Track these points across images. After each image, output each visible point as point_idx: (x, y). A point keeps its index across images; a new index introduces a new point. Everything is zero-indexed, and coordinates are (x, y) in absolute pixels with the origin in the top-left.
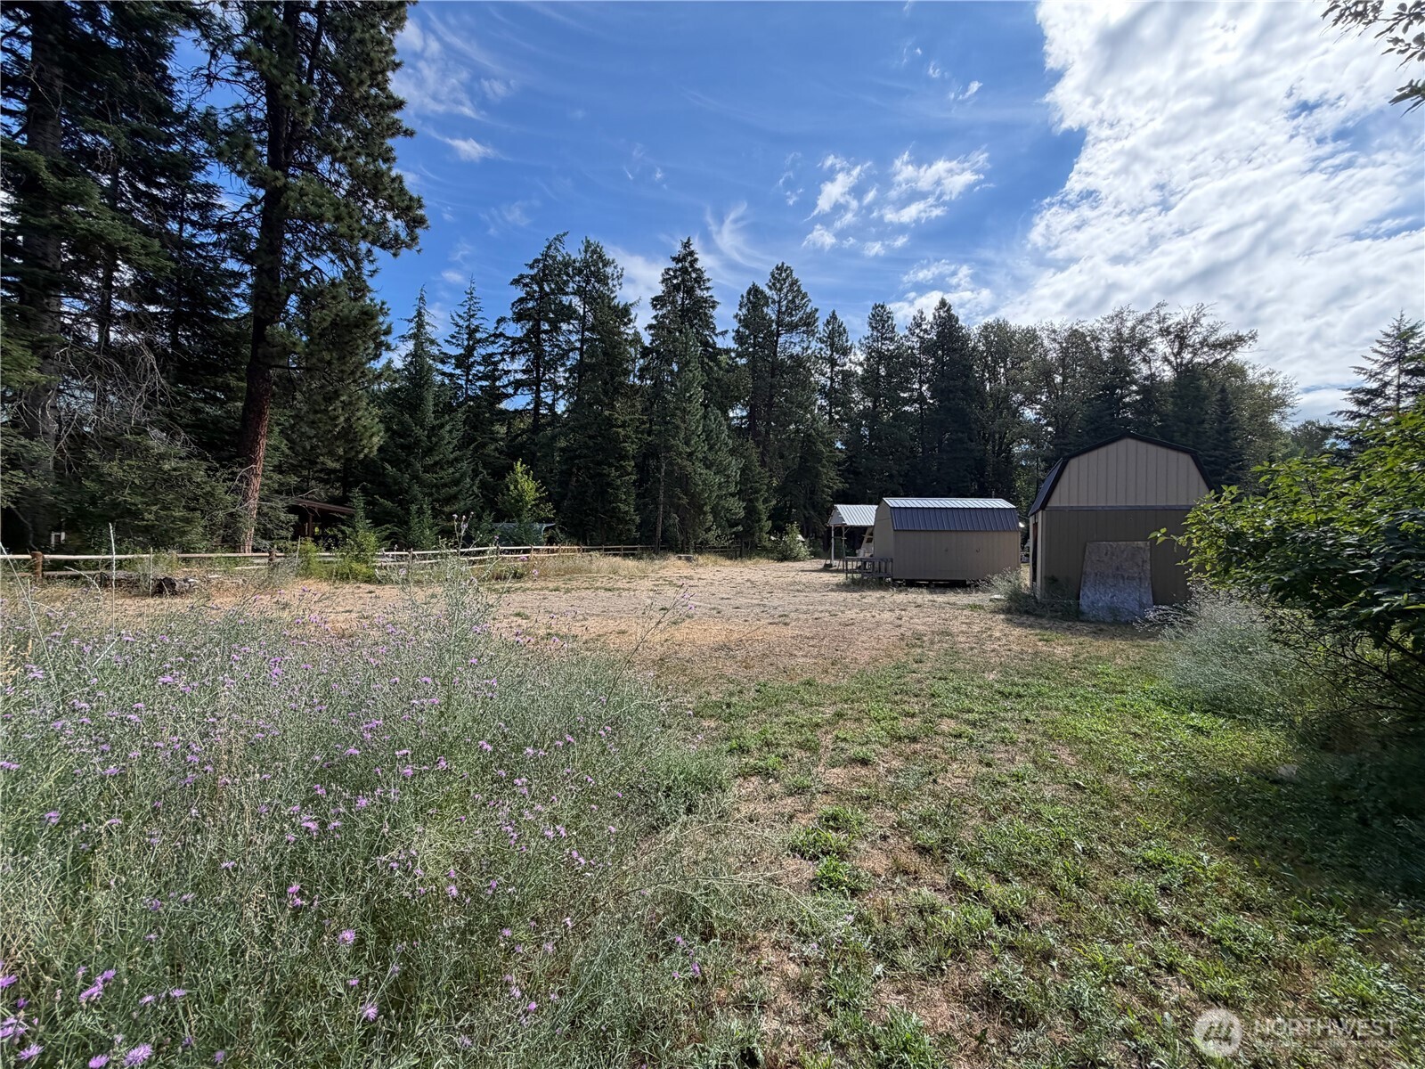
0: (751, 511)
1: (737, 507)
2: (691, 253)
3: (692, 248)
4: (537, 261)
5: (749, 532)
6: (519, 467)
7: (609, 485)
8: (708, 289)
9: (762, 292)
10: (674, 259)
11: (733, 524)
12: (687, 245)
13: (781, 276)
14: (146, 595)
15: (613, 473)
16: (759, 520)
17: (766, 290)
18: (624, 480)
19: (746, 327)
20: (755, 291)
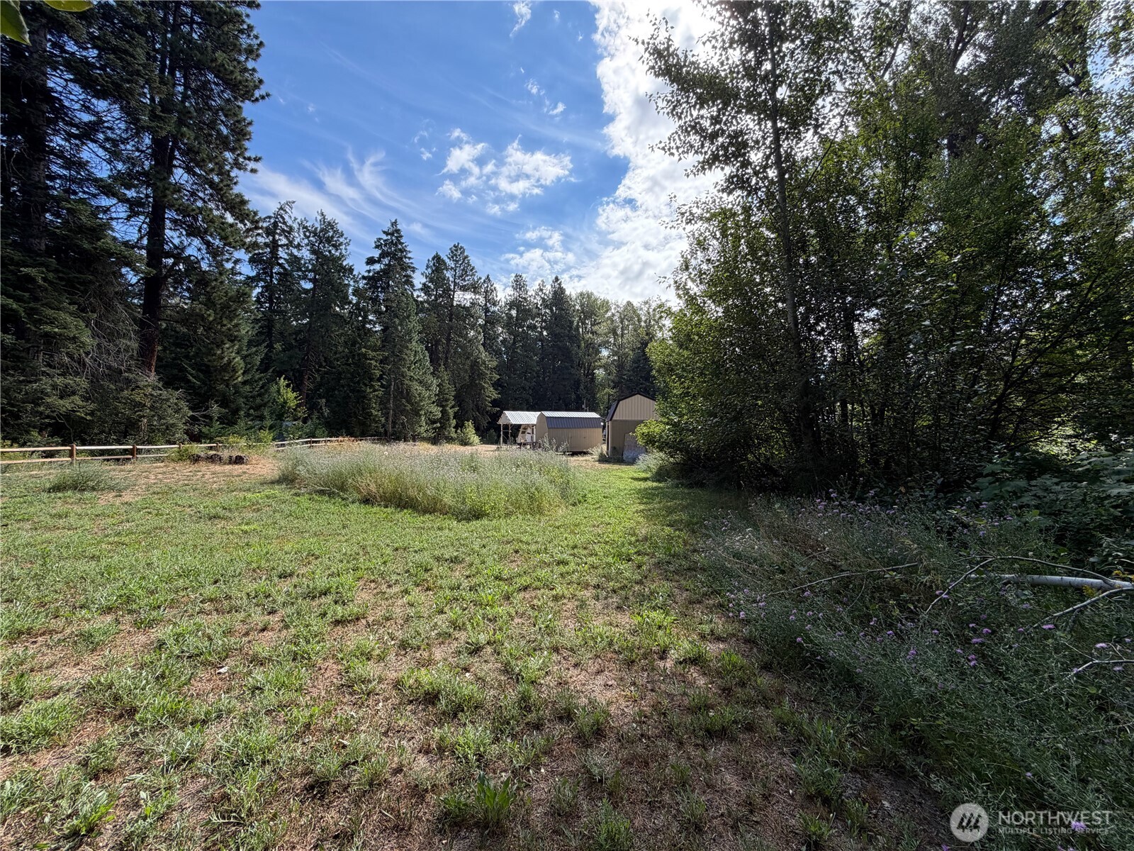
0: (444, 412)
1: (437, 412)
2: (398, 231)
3: (399, 227)
4: (270, 217)
5: (443, 427)
6: (283, 382)
7: (364, 397)
8: (410, 258)
9: (443, 261)
10: (384, 232)
11: (434, 422)
12: (394, 223)
13: (457, 252)
14: (225, 464)
15: (368, 390)
16: (448, 420)
17: (447, 261)
18: (375, 393)
19: (431, 281)
20: (437, 258)
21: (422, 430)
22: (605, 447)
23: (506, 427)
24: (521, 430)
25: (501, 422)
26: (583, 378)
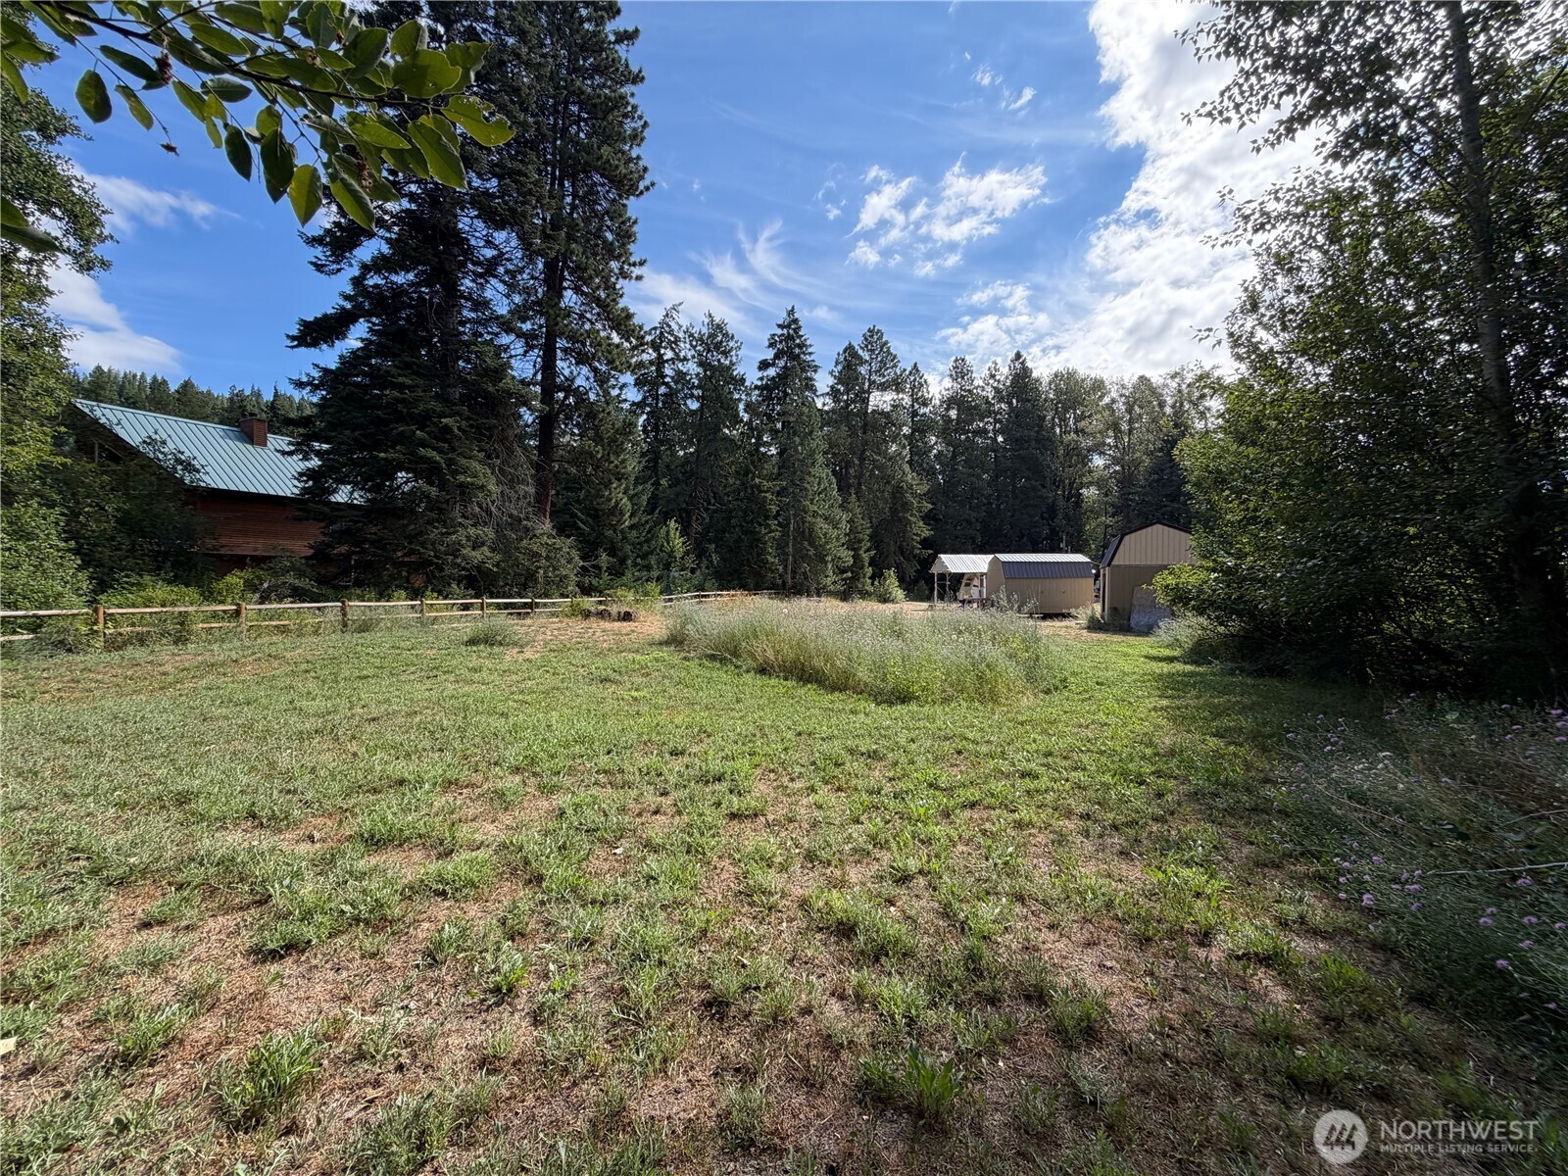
0: (856, 557)
1: (847, 557)
2: (796, 321)
3: (796, 316)
4: (655, 328)
5: (855, 578)
6: (673, 525)
7: (759, 540)
8: (810, 353)
9: (856, 353)
10: (779, 326)
11: (843, 571)
12: (791, 312)
13: (873, 338)
14: (614, 621)
15: (763, 531)
16: (862, 568)
17: (861, 352)
18: (771, 534)
19: (841, 382)
20: (850, 349)
21: (829, 581)
22: (1098, 607)
23: (942, 576)
24: (964, 581)
25: (935, 570)
26: (1061, 503)
